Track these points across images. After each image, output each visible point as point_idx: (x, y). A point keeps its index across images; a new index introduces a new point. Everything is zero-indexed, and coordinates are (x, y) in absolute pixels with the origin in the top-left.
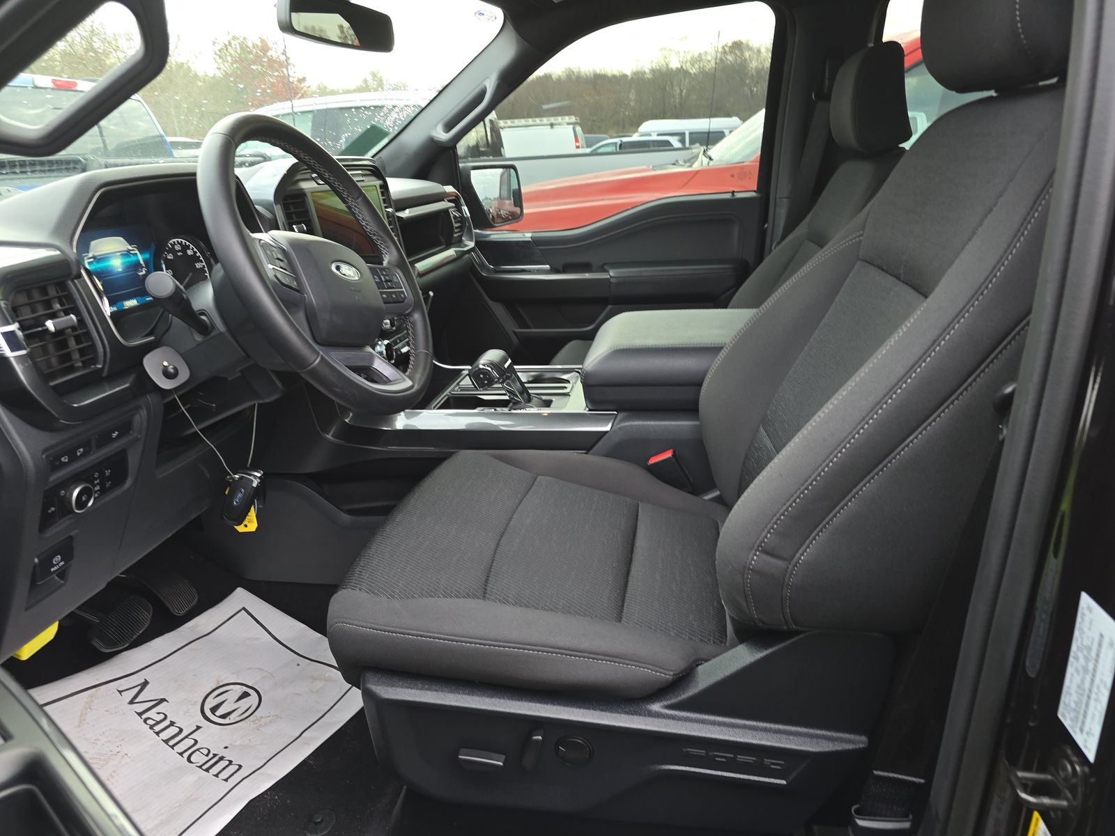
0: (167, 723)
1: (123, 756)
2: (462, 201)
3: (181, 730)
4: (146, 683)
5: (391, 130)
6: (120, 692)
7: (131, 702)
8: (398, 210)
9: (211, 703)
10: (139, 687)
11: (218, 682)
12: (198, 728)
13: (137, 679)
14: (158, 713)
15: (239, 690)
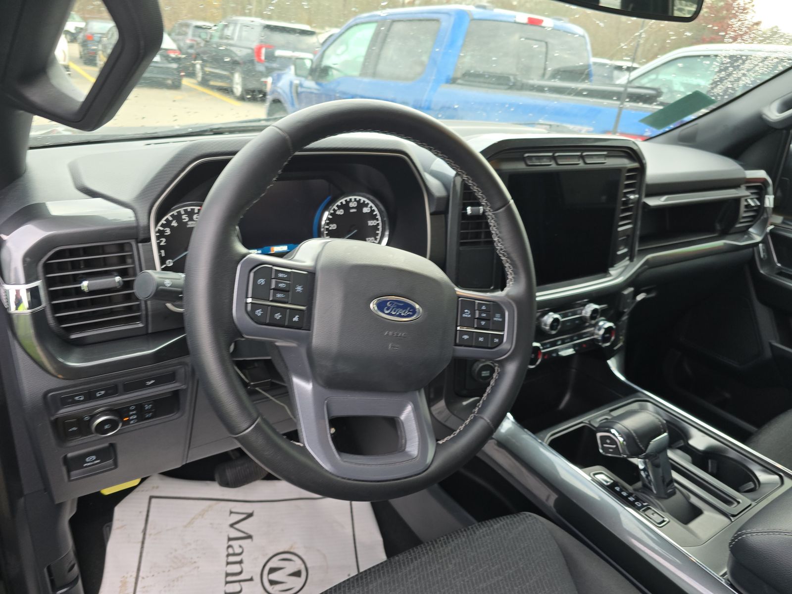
0: (237, 559)
1: (195, 568)
2: (770, 189)
3: (240, 573)
4: (250, 515)
5: (719, 98)
6: (231, 513)
7: (232, 526)
8: (649, 195)
9: (274, 563)
10: (243, 516)
11: (291, 547)
12: (251, 579)
13: (247, 508)
14: (240, 546)
15: (297, 565)
